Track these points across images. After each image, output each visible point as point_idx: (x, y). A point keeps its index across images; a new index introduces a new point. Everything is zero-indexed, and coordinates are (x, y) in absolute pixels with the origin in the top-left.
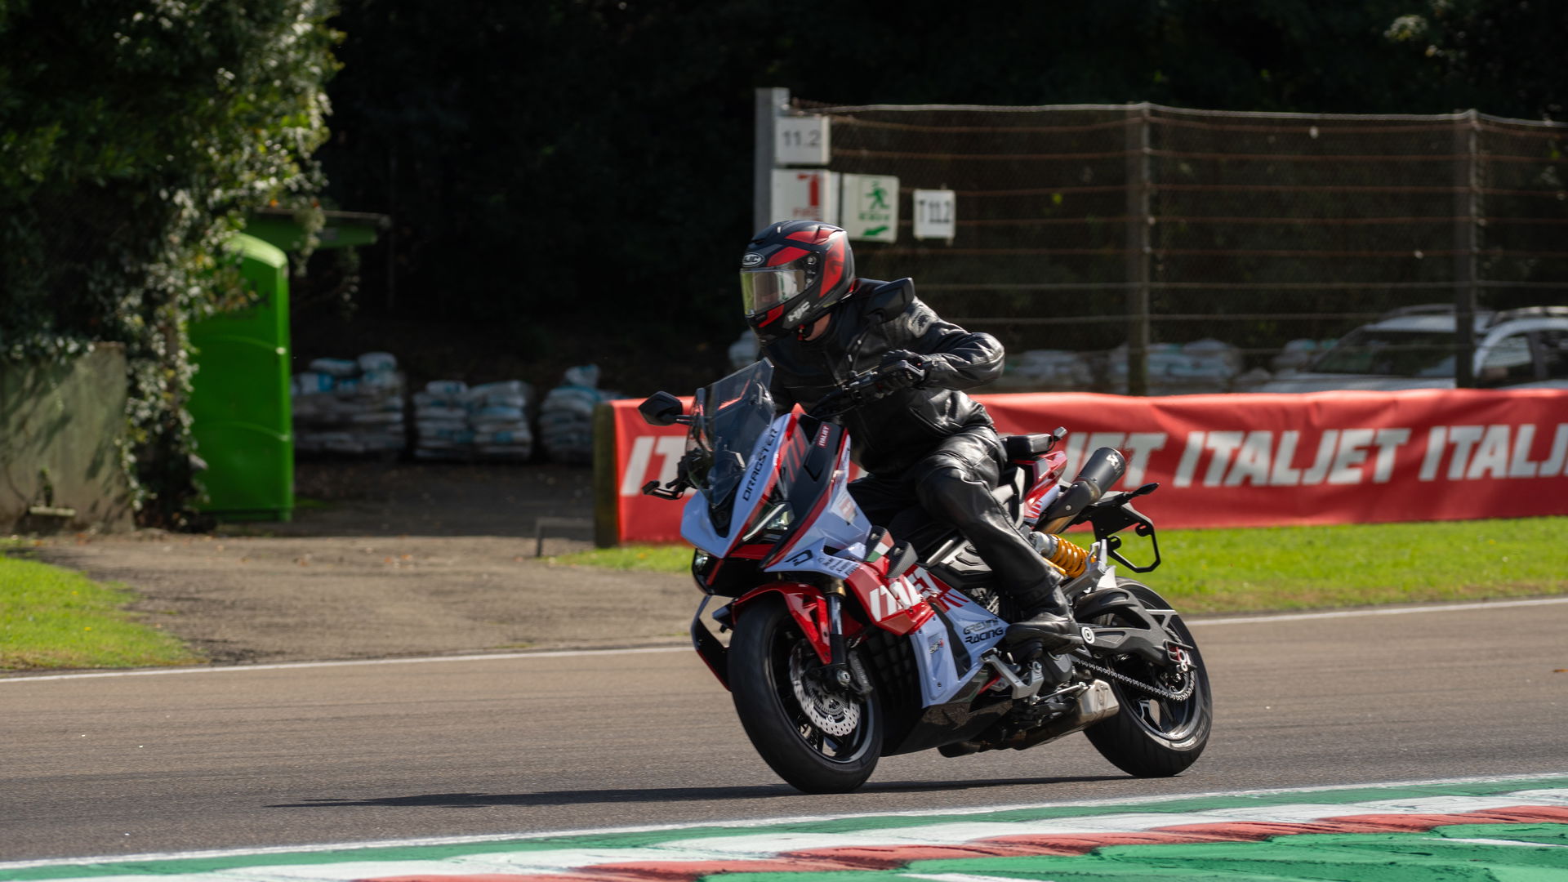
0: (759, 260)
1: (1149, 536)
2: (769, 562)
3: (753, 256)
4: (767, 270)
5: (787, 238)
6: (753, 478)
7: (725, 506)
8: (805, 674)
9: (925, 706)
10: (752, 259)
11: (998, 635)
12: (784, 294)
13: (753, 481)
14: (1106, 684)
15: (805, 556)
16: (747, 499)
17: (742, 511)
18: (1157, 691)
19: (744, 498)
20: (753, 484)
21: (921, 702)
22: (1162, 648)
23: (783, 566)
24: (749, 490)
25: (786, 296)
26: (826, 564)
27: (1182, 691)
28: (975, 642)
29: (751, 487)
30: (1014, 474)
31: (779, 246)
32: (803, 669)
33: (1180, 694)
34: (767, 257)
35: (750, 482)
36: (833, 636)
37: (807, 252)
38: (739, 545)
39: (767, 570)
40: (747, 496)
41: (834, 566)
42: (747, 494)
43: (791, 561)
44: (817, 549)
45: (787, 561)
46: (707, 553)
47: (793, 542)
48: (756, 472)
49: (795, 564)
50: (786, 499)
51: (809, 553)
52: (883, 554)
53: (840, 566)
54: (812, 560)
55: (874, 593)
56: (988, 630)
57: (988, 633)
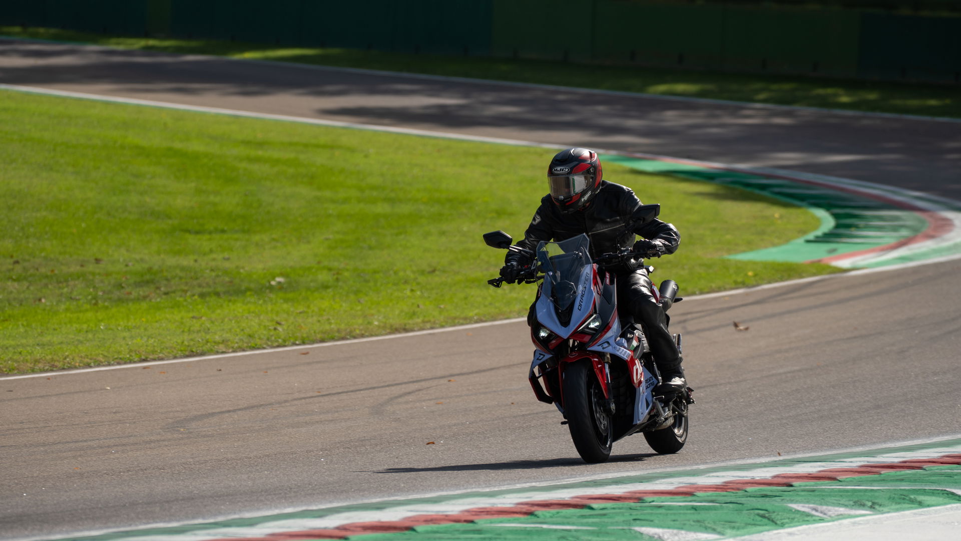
0: (567, 170)
2: (591, 344)
3: (562, 168)
5: (579, 158)
6: (582, 298)
7: (566, 312)
9: (634, 423)
10: (561, 170)
11: (652, 385)
13: (582, 300)
15: (606, 345)
16: (580, 310)
17: (577, 316)
19: (578, 309)
20: (582, 302)
21: (633, 421)
23: (596, 348)
24: (580, 305)
26: (617, 351)
28: (647, 389)
31: (576, 163)
33: (685, 414)
34: (572, 169)
36: (608, 384)
37: (590, 166)
38: (575, 333)
39: (589, 349)
40: (580, 308)
41: (622, 352)
42: (580, 307)
43: (600, 346)
44: (612, 341)
45: (599, 346)
46: (551, 331)
47: (601, 336)
48: (583, 296)
49: (603, 348)
50: (598, 312)
51: (608, 343)
52: (635, 346)
53: (623, 353)
54: (610, 347)
55: (635, 368)
56: (650, 382)
57: (650, 384)
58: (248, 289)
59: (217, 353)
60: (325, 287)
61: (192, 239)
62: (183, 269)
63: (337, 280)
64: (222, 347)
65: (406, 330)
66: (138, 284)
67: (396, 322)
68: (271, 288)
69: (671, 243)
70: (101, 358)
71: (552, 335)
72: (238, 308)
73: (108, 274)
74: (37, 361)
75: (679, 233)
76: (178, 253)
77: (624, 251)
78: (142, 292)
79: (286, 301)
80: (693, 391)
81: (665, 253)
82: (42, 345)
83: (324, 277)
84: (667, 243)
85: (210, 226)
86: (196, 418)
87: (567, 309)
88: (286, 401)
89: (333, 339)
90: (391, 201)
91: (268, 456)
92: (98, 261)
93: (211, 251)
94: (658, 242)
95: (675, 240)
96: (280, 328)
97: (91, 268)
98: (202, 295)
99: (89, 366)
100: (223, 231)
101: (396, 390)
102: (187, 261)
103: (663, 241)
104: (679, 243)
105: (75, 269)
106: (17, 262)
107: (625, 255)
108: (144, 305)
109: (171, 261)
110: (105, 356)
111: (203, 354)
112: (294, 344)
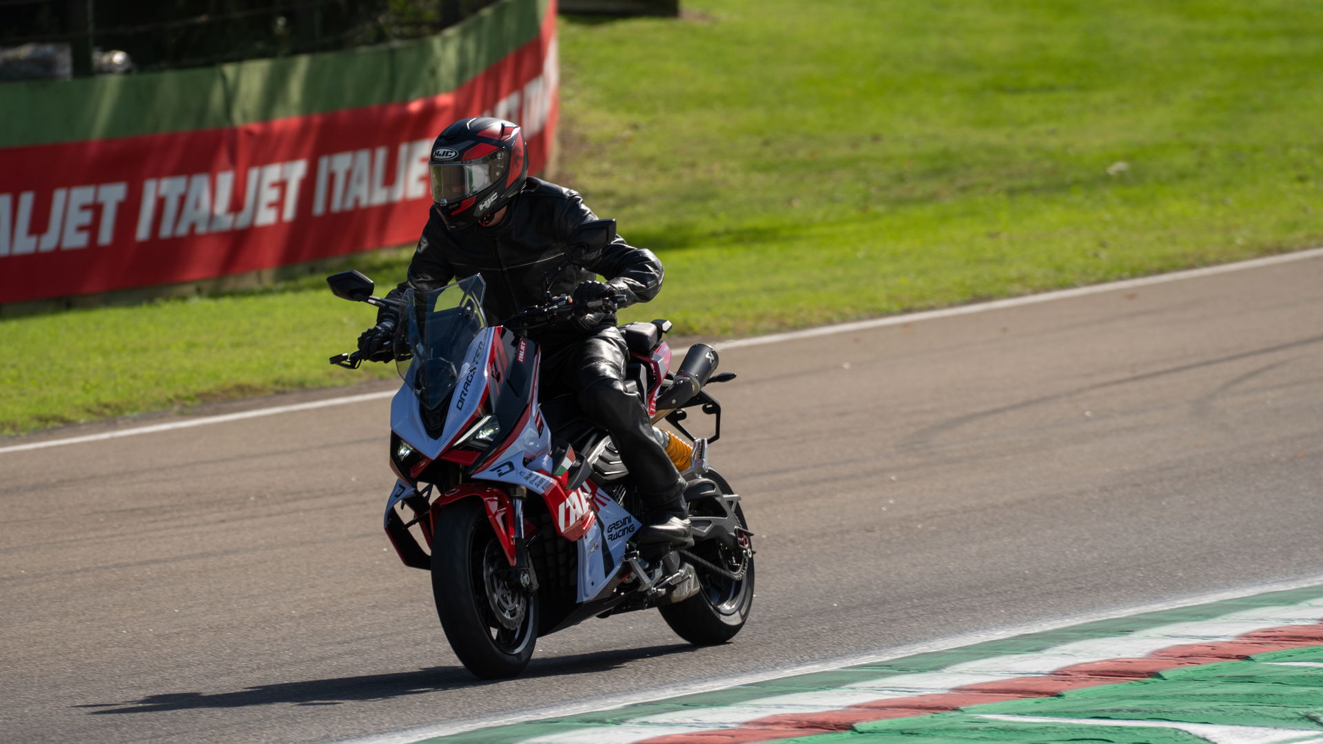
0: (453, 154)
1: (714, 416)
2: (478, 468)
3: (447, 150)
4: (459, 163)
5: (478, 135)
6: (466, 389)
7: (438, 411)
8: (495, 573)
9: (578, 601)
10: (445, 154)
11: (630, 532)
12: (471, 188)
13: (465, 392)
14: (692, 567)
15: (506, 468)
16: (460, 409)
17: (454, 418)
18: (723, 571)
19: (458, 407)
20: (465, 395)
21: (576, 598)
22: (733, 534)
23: (487, 474)
24: (462, 400)
25: (474, 190)
26: (527, 478)
27: (737, 573)
28: (614, 539)
29: (463, 396)
30: (638, 370)
31: (472, 142)
32: (492, 567)
33: (737, 574)
34: (462, 152)
35: (463, 392)
36: (518, 539)
37: (496, 147)
38: (450, 449)
39: (473, 477)
40: (460, 406)
41: (533, 481)
42: (460, 404)
43: (496, 471)
44: (518, 464)
45: (493, 470)
46: (414, 449)
47: (498, 453)
48: (468, 383)
49: (500, 475)
50: (494, 410)
51: (511, 464)
52: (567, 468)
53: (537, 481)
54: (514, 472)
55: (562, 508)
56: (623, 527)
57: (623, 530)
58: (1076, 182)
59: (1010, 296)
60: (1182, 176)
61: (1008, 103)
62: (992, 150)
63: (1201, 165)
64: (1017, 288)
65: (1281, 250)
66: (928, 175)
67: (1269, 238)
68: (1107, 179)
69: (646, 284)
70: (848, 310)
71: (416, 456)
72: (1053, 215)
73: (887, 159)
74: (760, 317)
75: (660, 264)
76: (987, 124)
77: (556, 302)
78: (931, 186)
79: (1126, 201)
80: (752, 535)
81: (635, 301)
82: (769, 290)
83: (1184, 160)
84: (637, 283)
85: (1035, 79)
86: (949, 425)
87: (438, 408)
88: (1080, 391)
89: (1176, 268)
90: (1294, 35)
91: (1021, 502)
92: (876, 138)
93: (1032, 121)
94: (621, 284)
95: (653, 277)
96: (1104, 254)
97: (866, 149)
98: (1011, 192)
99: (830, 322)
100: (1051, 88)
101: (1238, 368)
102: (996, 137)
103: (631, 281)
104: (660, 282)
105: (843, 152)
106: (766, 143)
107: (556, 309)
108: (929, 210)
109: (977, 136)
110: (853, 307)
111: (989, 298)
112: (1120, 278)
